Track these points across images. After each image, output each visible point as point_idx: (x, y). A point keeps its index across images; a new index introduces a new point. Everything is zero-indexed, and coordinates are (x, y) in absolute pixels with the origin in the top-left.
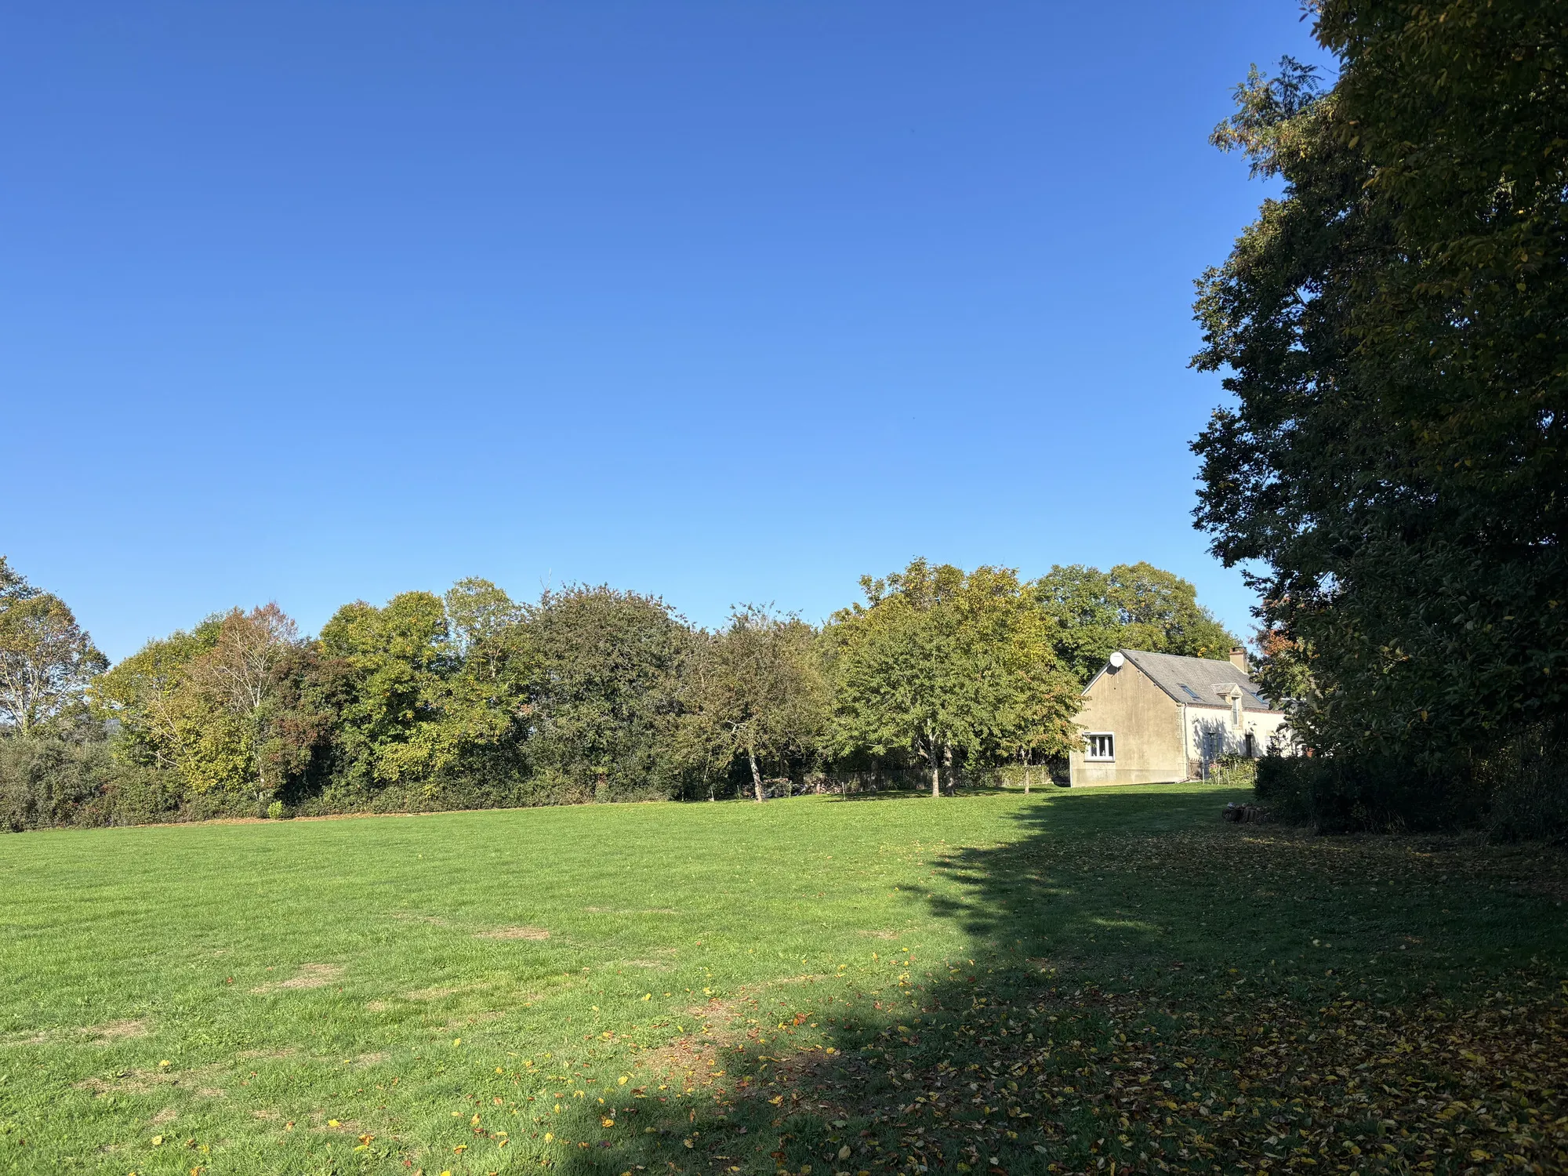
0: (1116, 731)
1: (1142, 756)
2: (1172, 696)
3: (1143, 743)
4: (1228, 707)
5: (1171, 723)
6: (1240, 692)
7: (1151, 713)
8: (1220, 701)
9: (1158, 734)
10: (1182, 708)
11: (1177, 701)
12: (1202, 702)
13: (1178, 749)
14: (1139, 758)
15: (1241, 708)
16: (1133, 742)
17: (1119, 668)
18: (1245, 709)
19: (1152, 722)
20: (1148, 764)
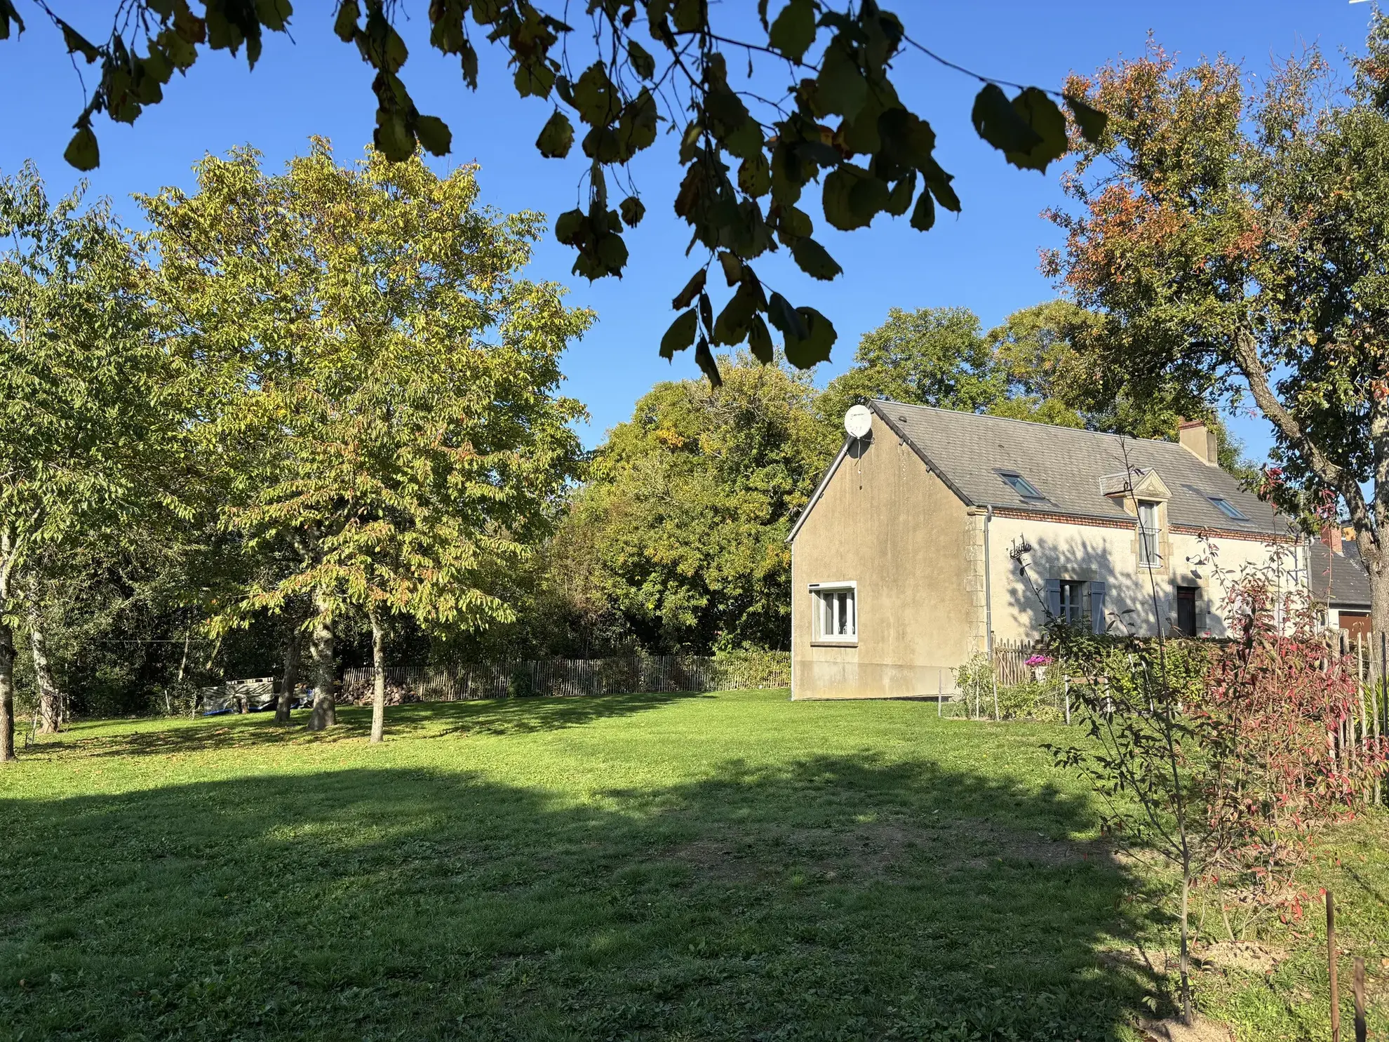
0: (859, 580)
1: (902, 636)
2: (957, 493)
3: (904, 606)
4: (1128, 523)
5: (955, 556)
6: (1162, 488)
7: (920, 535)
8: (1111, 510)
9: (932, 584)
10: (980, 520)
11: (968, 503)
12: (1046, 507)
13: (968, 618)
14: (897, 639)
15: (1166, 525)
16: (888, 601)
17: (869, 435)
18: (1177, 527)
19: (920, 556)
20: (913, 652)
